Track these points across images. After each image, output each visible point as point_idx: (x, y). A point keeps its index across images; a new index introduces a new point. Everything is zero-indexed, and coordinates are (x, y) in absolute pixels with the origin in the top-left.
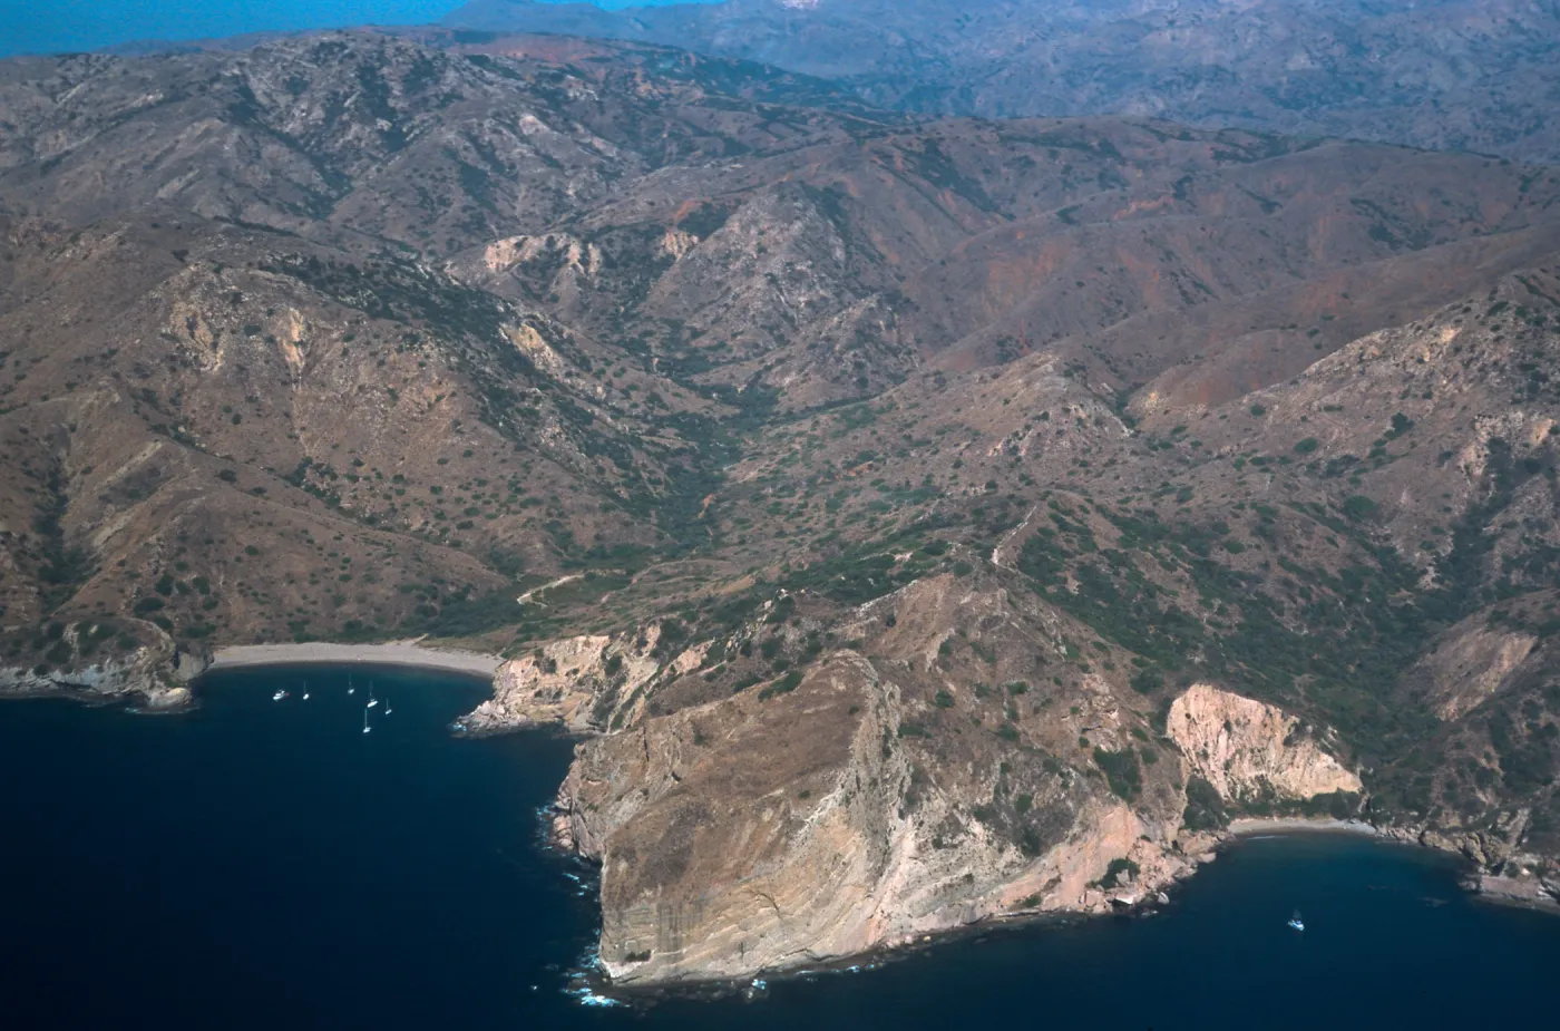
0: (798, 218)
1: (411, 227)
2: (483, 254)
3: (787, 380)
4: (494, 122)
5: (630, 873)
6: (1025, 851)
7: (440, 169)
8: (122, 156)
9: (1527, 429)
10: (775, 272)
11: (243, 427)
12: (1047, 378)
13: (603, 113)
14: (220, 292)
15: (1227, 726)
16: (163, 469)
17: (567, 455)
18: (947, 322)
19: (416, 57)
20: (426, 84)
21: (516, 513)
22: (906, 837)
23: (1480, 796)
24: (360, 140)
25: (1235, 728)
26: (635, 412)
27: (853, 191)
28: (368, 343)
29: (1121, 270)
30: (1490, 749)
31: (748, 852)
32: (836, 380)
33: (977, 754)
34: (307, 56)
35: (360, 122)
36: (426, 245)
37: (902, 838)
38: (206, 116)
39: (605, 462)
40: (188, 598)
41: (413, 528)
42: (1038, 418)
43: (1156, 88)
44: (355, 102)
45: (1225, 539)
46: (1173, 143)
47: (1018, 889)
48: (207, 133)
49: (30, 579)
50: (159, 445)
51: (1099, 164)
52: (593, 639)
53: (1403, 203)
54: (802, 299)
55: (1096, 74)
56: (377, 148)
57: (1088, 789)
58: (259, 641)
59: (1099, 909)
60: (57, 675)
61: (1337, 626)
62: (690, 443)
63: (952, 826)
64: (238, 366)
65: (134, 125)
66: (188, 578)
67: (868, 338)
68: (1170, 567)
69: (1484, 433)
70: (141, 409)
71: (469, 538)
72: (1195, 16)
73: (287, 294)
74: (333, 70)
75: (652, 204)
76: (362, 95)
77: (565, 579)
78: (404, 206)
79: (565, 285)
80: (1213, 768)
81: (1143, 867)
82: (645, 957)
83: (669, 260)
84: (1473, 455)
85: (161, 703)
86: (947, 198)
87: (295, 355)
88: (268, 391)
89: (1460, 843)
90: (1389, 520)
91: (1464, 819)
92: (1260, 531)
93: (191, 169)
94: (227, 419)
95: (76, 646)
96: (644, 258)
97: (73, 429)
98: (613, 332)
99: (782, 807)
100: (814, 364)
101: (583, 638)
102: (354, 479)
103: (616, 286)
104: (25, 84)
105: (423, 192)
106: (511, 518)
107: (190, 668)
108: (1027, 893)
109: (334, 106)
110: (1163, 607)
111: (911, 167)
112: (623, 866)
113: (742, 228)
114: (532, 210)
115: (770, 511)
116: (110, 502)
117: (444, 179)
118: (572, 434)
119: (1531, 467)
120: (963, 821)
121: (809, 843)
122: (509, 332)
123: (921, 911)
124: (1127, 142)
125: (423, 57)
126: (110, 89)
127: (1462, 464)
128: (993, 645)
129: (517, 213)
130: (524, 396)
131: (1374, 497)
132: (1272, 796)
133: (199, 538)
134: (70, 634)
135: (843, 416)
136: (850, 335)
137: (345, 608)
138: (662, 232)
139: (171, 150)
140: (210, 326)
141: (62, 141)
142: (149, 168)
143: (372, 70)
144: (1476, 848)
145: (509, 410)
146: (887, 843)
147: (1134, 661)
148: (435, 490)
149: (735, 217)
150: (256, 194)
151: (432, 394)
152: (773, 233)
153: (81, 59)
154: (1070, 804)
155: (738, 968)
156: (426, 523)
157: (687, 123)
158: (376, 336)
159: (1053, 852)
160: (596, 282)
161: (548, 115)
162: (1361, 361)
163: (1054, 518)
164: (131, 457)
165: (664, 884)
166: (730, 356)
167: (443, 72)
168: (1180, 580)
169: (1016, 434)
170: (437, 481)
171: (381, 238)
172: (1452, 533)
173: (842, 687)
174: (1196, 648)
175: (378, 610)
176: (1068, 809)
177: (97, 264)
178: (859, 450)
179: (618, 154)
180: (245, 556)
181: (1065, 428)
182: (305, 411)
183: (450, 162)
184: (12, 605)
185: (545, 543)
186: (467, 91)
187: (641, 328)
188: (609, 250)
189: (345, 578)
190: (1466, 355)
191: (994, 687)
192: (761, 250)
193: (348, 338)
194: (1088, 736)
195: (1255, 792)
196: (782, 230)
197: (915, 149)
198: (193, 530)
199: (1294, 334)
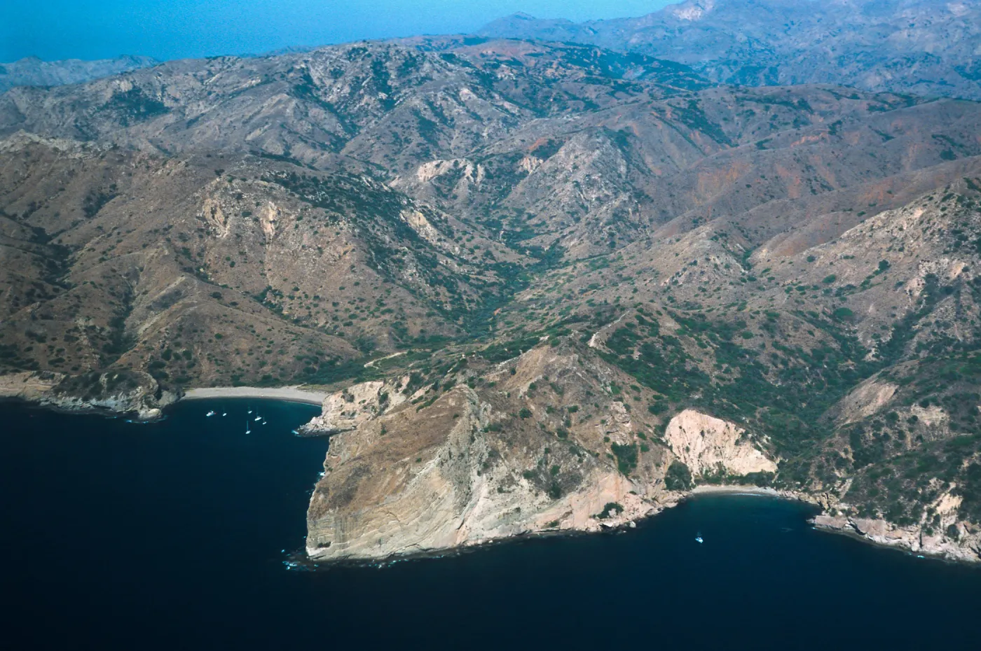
0: (598, 148)
1: (386, 156)
2: (416, 171)
3: (572, 243)
4: (444, 93)
5: (324, 501)
6: (551, 496)
7: (407, 122)
8: (231, 116)
9: (949, 269)
10: (579, 180)
11: (235, 269)
12: (701, 241)
13: (517, 87)
14: (231, 193)
15: (702, 433)
16: (183, 292)
17: (419, 285)
18: (669, 208)
19: (407, 55)
20: (411, 71)
21: (377, 317)
22: (482, 486)
23: (837, 473)
24: (369, 105)
25: (706, 435)
26: (475, 261)
27: (636, 131)
28: (310, 221)
29: (777, 177)
30: (848, 447)
31: (385, 491)
32: (597, 243)
33: (531, 442)
34: (344, 56)
35: (370, 94)
36: (392, 166)
37: (479, 486)
38: (279, 92)
39: (442, 289)
40: (179, 362)
41: (319, 325)
42: (691, 264)
43: (887, 67)
44: (367, 83)
45: (743, 331)
46: (845, 101)
47: (546, 517)
48: (280, 102)
49: (97, 351)
50: (184, 278)
51: (795, 114)
52: (375, 383)
53: (968, 137)
54: (594, 196)
55: (859, 58)
56: (378, 110)
57: (594, 463)
58: (213, 385)
59: (593, 529)
60: (94, 401)
61: (801, 381)
62: (501, 280)
63: (510, 480)
64: (237, 234)
65: (240, 98)
66: (181, 351)
67: (620, 219)
68: (702, 346)
69: (923, 271)
70: (179, 259)
71: (349, 331)
72: (927, 21)
73: (269, 194)
74: (358, 65)
75: (523, 141)
76: (373, 78)
77: (397, 354)
78: (384, 144)
79: (461, 189)
80: (691, 457)
81: (625, 508)
82: (327, 545)
83: (524, 174)
84: (915, 285)
85: (145, 417)
86: (697, 136)
87: (269, 229)
88: (251, 248)
89: (818, 499)
90: (859, 322)
91: (824, 485)
92: (766, 327)
93: (267, 123)
94: (228, 264)
95: (105, 386)
96: (510, 172)
97: (142, 270)
98: (484, 216)
99: (407, 467)
100: (587, 234)
101: (369, 383)
102: (292, 298)
103: (491, 189)
104: (187, 74)
105: (395, 135)
106: (374, 319)
107: (168, 399)
108: (552, 519)
109: (356, 85)
110: (688, 367)
111: (676, 117)
112: (321, 497)
113: (566, 154)
114: (459, 145)
115: (527, 318)
116: (152, 310)
117: (409, 127)
118: (422, 274)
119: (948, 291)
120: (516, 478)
121: (418, 486)
122: (407, 216)
123: (489, 527)
124: (817, 100)
125: (410, 55)
126: (231, 77)
127: (908, 289)
128: (564, 385)
129: (452, 147)
130: (397, 251)
131: (853, 308)
132: (724, 473)
133: (189, 329)
134: (103, 379)
135: (591, 264)
136: (609, 216)
137: (265, 368)
138: (522, 157)
139: (259, 112)
140: (224, 212)
141: (202, 108)
142: (245, 123)
143: (381, 63)
144: (825, 501)
145: (386, 260)
146: (469, 489)
147: (654, 397)
148: (335, 304)
149: (563, 148)
150: (300, 137)
151: (341, 250)
152: (583, 157)
153: (220, 60)
154: (582, 471)
155: (379, 553)
156: (327, 323)
157: (566, 93)
158: (315, 217)
159: (567, 497)
160: (480, 187)
161: (477, 89)
162: (872, 230)
163: (638, 317)
164: (168, 285)
165: (340, 506)
166: (546, 230)
167: (422, 64)
168: (706, 354)
169: (678, 273)
170: (337, 299)
171: (368, 163)
172: (893, 329)
173: (453, 404)
174: (698, 390)
175: (282, 369)
176: (580, 474)
177: (173, 178)
178: (590, 283)
179: (519, 111)
180: (214, 339)
181: (706, 270)
182: (272, 260)
183: (414, 117)
184: (83, 364)
185: (390, 334)
186: (435, 75)
187: (500, 214)
188: (489, 168)
189: (268, 352)
190: (925, 225)
191: (559, 408)
192: (576, 167)
193: (299, 219)
194: (610, 436)
195: (715, 471)
196: (587, 156)
197: (683, 106)
198: (186, 325)
199: (849, 214)
